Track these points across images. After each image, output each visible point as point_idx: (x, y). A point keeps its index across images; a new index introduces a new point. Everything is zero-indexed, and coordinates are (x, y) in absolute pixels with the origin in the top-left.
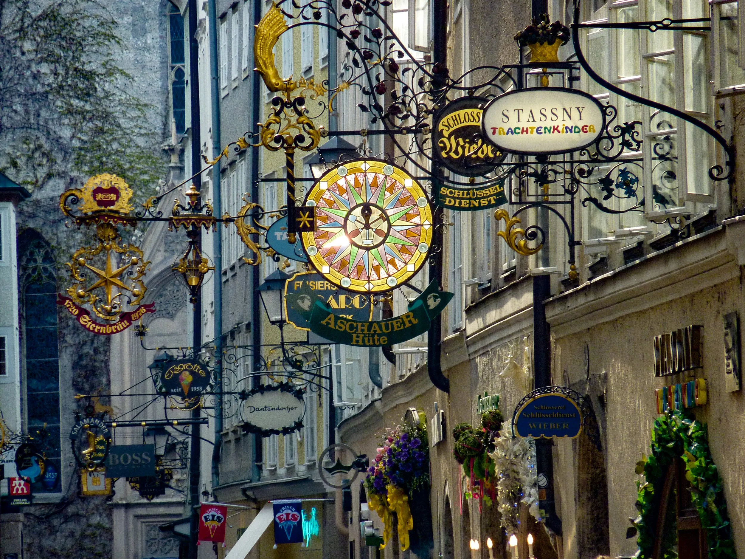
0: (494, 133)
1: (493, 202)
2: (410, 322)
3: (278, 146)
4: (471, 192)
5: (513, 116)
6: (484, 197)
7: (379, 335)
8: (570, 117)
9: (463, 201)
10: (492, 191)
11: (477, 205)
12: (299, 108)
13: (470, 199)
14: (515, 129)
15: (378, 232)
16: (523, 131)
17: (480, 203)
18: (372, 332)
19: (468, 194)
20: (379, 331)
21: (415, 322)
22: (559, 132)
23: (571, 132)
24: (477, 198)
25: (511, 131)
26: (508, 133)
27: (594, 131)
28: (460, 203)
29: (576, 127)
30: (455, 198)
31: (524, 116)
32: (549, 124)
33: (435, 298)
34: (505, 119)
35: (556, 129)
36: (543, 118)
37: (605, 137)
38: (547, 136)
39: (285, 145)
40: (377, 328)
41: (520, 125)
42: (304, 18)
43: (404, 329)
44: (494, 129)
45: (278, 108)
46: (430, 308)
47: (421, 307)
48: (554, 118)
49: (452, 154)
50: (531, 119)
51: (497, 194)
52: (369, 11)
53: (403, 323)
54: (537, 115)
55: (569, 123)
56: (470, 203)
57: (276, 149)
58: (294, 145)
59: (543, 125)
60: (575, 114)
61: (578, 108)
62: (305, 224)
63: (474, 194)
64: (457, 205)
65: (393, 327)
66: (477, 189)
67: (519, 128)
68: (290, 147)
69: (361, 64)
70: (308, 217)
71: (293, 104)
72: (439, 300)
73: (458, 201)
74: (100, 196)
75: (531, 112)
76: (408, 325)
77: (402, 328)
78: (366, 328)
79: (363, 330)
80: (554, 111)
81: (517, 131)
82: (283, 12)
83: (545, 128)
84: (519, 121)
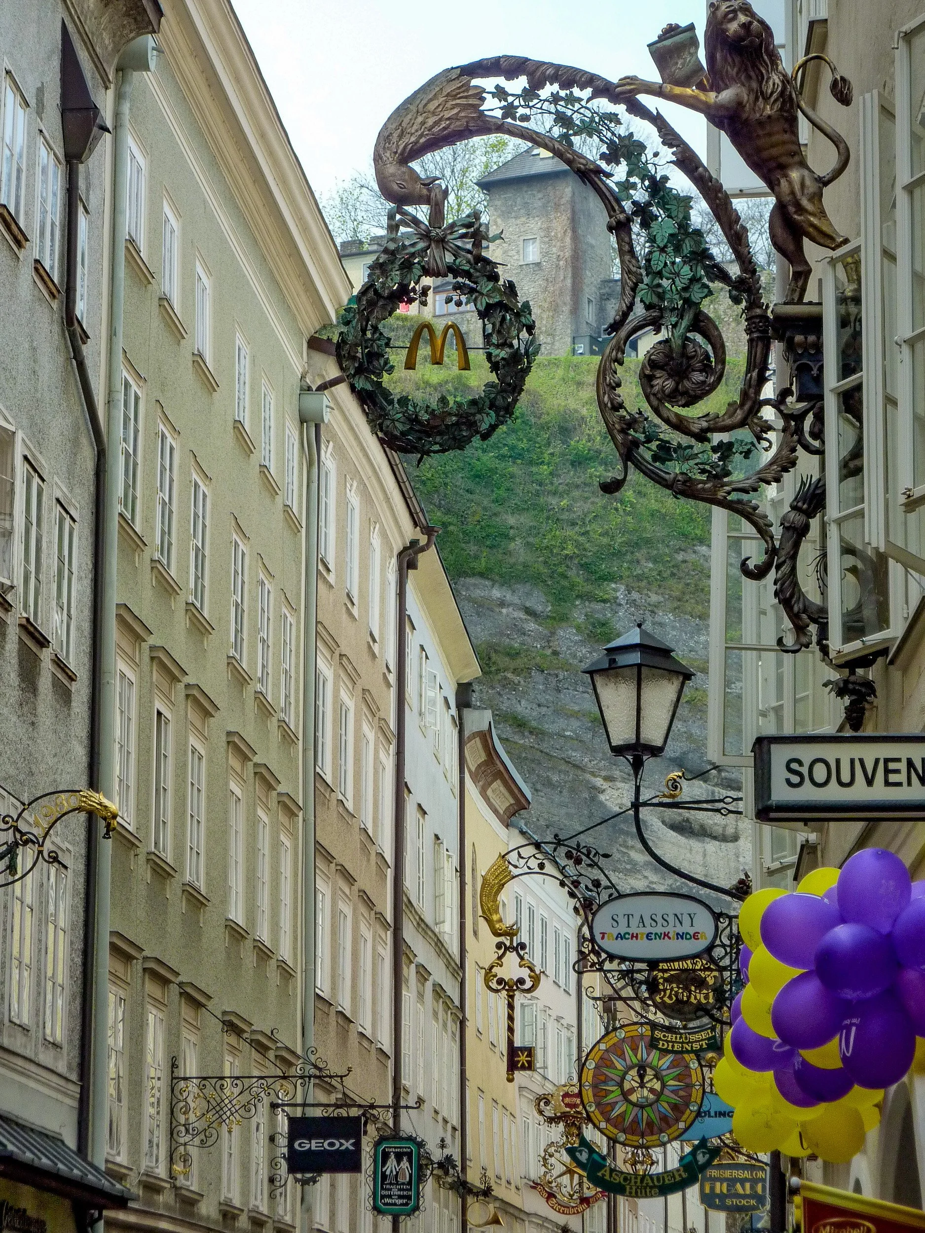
0: (603, 938)
1: (705, 1046)
2: (680, 1175)
3: (500, 987)
4: (684, 1036)
5: (623, 922)
6: (696, 1041)
7: (651, 1188)
8: (681, 923)
9: (676, 1045)
10: (704, 1035)
11: (689, 1049)
12: (522, 953)
13: (682, 1043)
14: (625, 934)
15: (652, 1090)
16: (633, 936)
17: (692, 1047)
18: (644, 1184)
19: (681, 1038)
20: (651, 1184)
21: (685, 1175)
22: (669, 938)
23: (682, 938)
24: (689, 1042)
25: (620, 937)
26: (617, 939)
27: (706, 939)
28: (673, 1046)
29: (687, 933)
30: (667, 1042)
31: (634, 922)
32: (659, 930)
33: (704, 1154)
34: (615, 924)
35: (666, 935)
36: (654, 924)
37: (718, 945)
38: (657, 942)
39: (507, 987)
40: (650, 1181)
41: (630, 931)
42: (529, 868)
43: (675, 1182)
44: (603, 934)
45: (501, 952)
46: (700, 1163)
47: (690, 1163)
48: (665, 924)
49: (666, 999)
50: (641, 925)
51: (709, 1039)
52: (589, 862)
53: (674, 1176)
54: (647, 921)
55: (680, 930)
56: (682, 1047)
57: (497, 991)
58: (515, 988)
59: (654, 930)
60: (686, 920)
61: (690, 915)
62: (523, 1063)
63: (686, 1038)
64: (670, 1048)
65: (664, 1179)
66: (689, 1034)
67: (628, 934)
68: (511, 990)
69: (582, 912)
70: (527, 1056)
71: (515, 949)
72: (707, 1156)
73: (670, 1044)
74: (567, 1100)
75: (641, 917)
76: (678, 1179)
77: (673, 1181)
78: (639, 1181)
79: (636, 1183)
80: (665, 916)
81: (627, 936)
82: (509, 863)
83: (656, 934)
84: (628, 926)
